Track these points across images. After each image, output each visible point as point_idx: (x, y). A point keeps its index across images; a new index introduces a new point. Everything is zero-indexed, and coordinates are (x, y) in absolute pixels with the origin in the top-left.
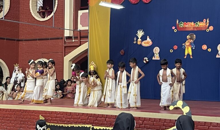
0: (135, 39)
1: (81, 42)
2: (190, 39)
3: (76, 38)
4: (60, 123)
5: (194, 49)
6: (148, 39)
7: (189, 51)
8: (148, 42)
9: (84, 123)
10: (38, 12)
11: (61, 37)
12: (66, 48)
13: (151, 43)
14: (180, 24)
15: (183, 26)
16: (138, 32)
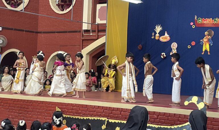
0: (153, 34)
1: (99, 36)
2: (209, 35)
3: (93, 31)
4: (76, 115)
5: (212, 45)
6: (166, 35)
7: (206, 47)
8: (166, 38)
9: (100, 116)
10: (57, 5)
11: (79, 30)
12: (84, 41)
13: (168, 38)
14: (198, 20)
15: (201, 22)
16: (156, 27)
